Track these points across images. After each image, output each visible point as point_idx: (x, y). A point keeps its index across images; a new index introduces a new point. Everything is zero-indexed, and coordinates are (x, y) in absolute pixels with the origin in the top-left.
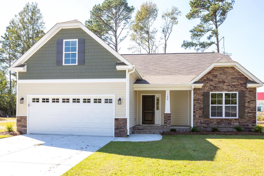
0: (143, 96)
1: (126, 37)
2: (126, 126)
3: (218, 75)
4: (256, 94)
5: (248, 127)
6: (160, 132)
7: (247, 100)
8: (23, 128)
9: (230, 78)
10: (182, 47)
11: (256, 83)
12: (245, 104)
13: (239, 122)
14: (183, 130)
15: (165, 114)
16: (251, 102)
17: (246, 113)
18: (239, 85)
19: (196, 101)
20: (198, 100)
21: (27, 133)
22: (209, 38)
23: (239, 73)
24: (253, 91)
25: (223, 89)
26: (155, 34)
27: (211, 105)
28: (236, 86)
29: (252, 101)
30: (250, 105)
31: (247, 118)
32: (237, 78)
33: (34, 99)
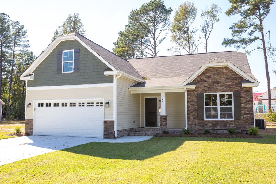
0: (146, 98)
1: (164, 38)
2: (114, 128)
3: (212, 75)
4: (252, 94)
5: (245, 129)
6: (154, 134)
7: (243, 100)
8: (30, 130)
9: (224, 78)
10: (222, 45)
11: (251, 82)
12: (241, 105)
13: (235, 124)
14: (178, 133)
15: (160, 116)
16: (247, 103)
17: (243, 115)
18: (233, 85)
19: (190, 103)
20: (192, 102)
21: (32, 135)
22: (251, 34)
23: (233, 73)
24: (249, 91)
25: (217, 90)
26: (195, 33)
27: (205, 107)
28: (230, 87)
29: (249, 101)
30: (246, 106)
31: (244, 119)
32: (231, 78)
33: (39, 104)
